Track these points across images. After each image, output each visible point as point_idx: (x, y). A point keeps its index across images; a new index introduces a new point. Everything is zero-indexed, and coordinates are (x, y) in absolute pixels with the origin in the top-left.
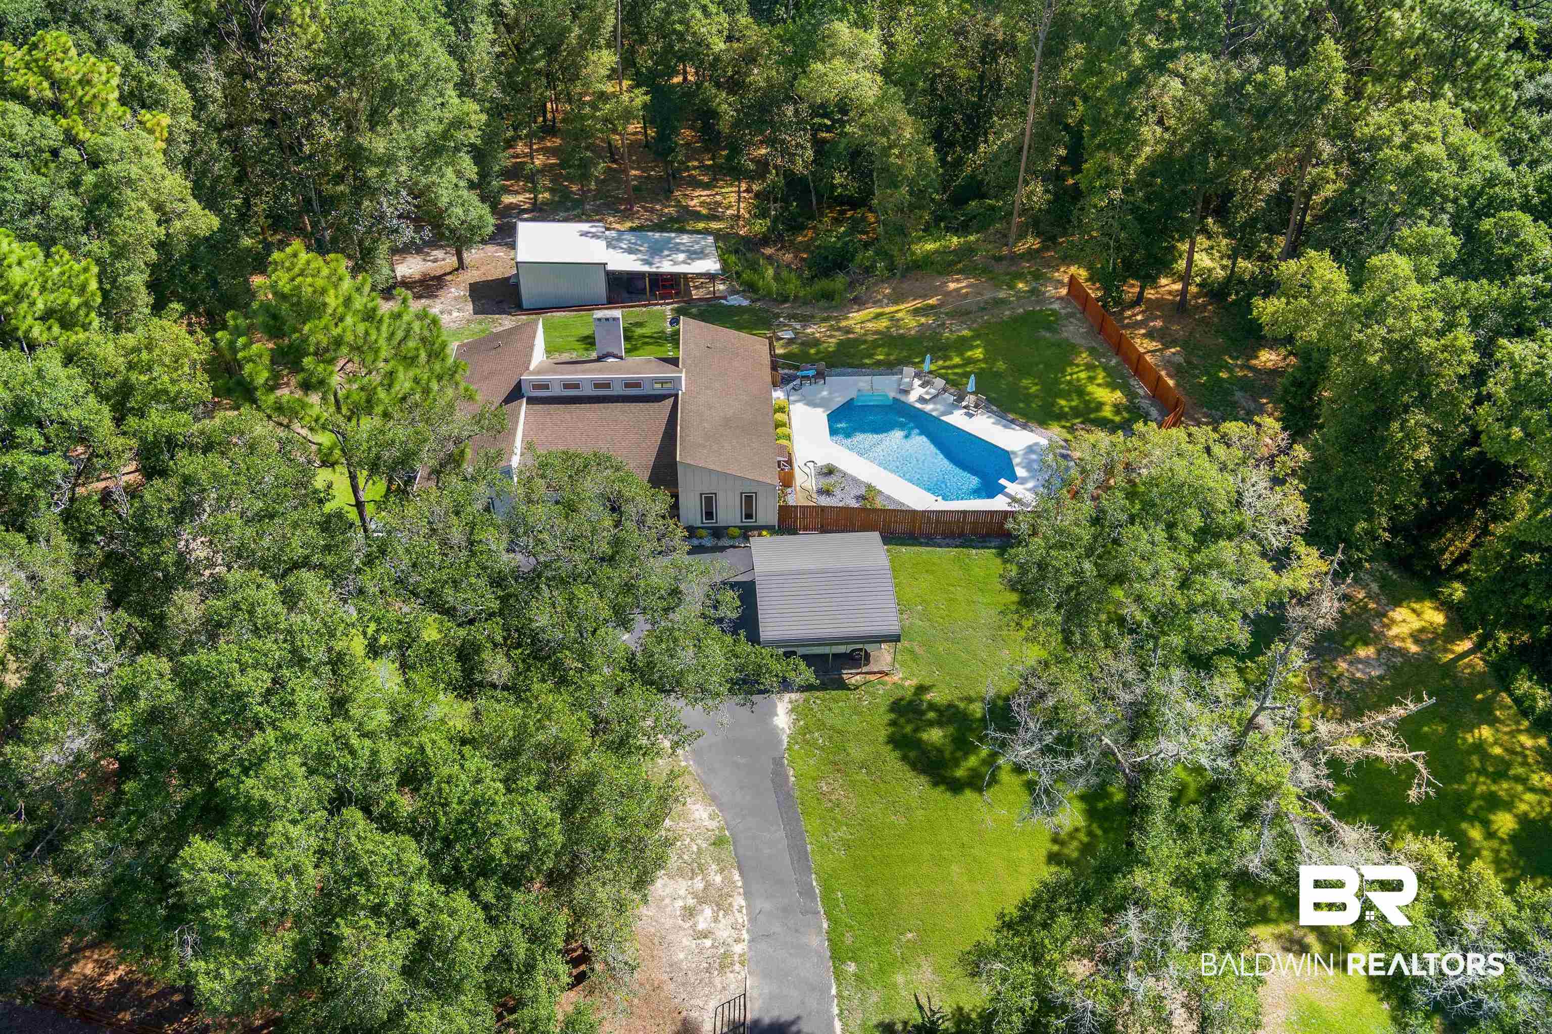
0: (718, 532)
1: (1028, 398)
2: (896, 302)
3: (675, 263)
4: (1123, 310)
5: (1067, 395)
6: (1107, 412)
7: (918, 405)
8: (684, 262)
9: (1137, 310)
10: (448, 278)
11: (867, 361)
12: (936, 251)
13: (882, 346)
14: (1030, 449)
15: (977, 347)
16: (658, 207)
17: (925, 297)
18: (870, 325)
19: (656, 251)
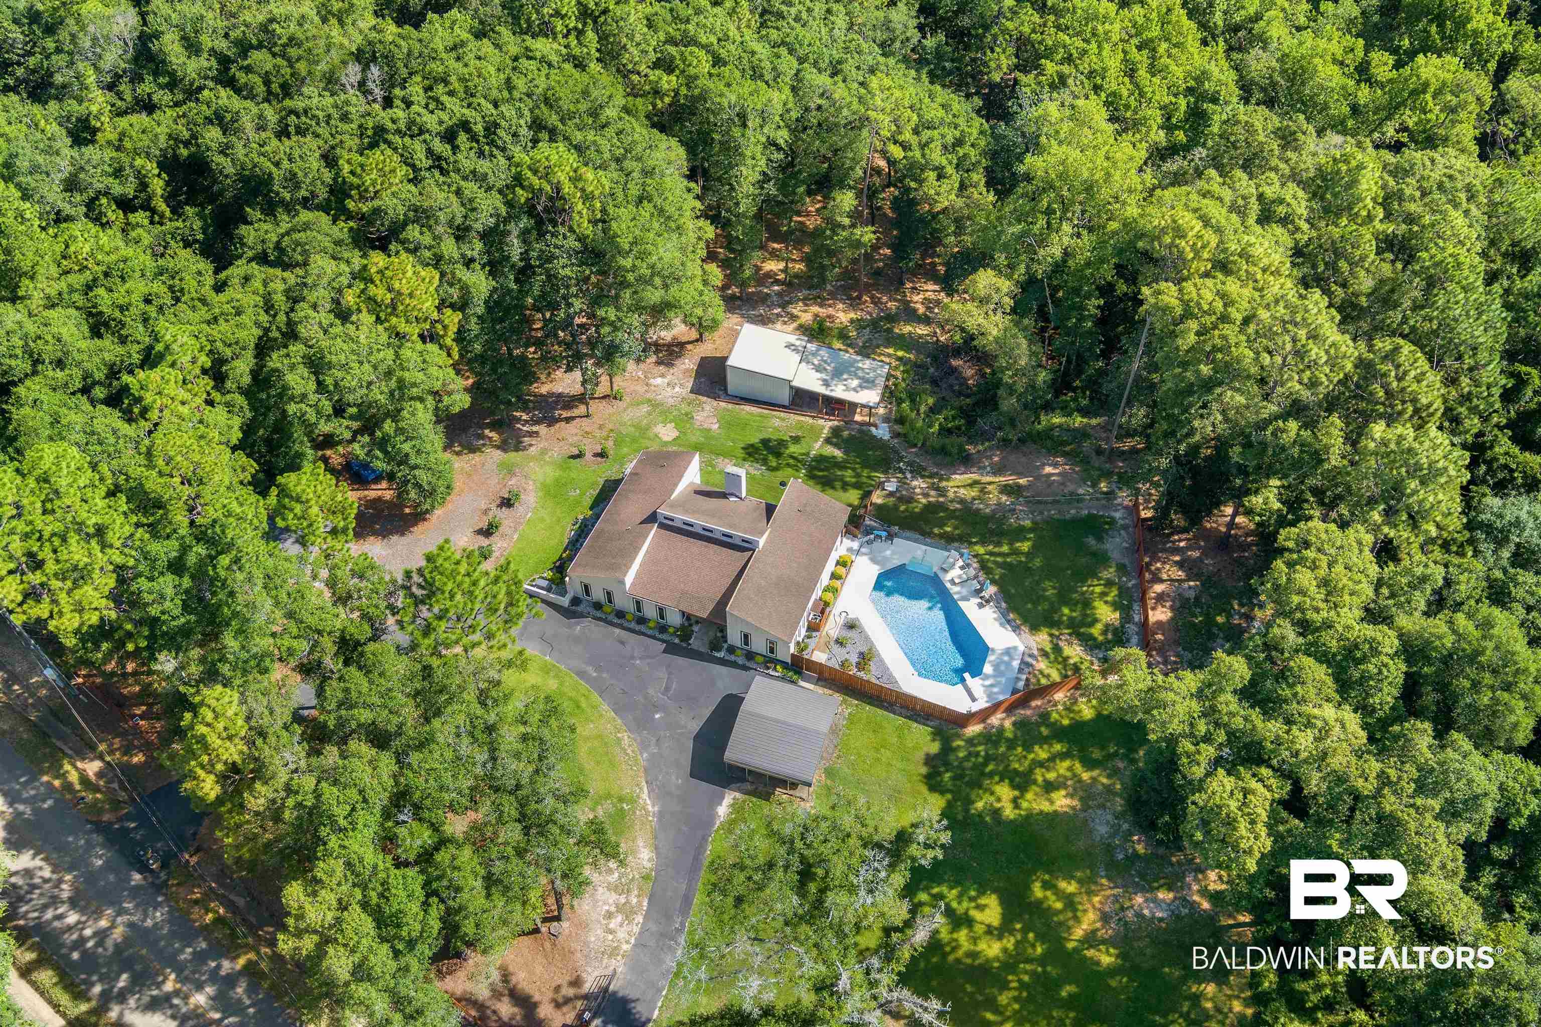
0: (750, 655)
1: (1041, 598)
2: (995, 474)
3: (847, 389)
4: (1172, 534)
5: (1072, 605)
6: (1096, 631)
7: (948, 585)
8: (855, 390)
9: (1184, 536)
10: (689, 347)
11: (936, 531)
12: (1060, 426)
13: (956, 518)
14: (1008, 652)
15: (1029, 539)
16: (885, 299)
17: (1021, 475)
18: (962, 491)
19: (837, 374)
